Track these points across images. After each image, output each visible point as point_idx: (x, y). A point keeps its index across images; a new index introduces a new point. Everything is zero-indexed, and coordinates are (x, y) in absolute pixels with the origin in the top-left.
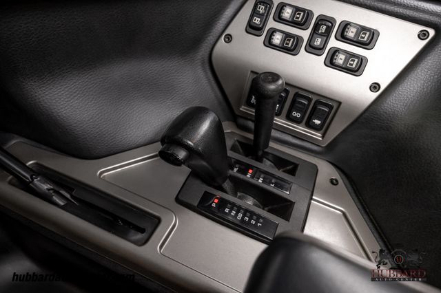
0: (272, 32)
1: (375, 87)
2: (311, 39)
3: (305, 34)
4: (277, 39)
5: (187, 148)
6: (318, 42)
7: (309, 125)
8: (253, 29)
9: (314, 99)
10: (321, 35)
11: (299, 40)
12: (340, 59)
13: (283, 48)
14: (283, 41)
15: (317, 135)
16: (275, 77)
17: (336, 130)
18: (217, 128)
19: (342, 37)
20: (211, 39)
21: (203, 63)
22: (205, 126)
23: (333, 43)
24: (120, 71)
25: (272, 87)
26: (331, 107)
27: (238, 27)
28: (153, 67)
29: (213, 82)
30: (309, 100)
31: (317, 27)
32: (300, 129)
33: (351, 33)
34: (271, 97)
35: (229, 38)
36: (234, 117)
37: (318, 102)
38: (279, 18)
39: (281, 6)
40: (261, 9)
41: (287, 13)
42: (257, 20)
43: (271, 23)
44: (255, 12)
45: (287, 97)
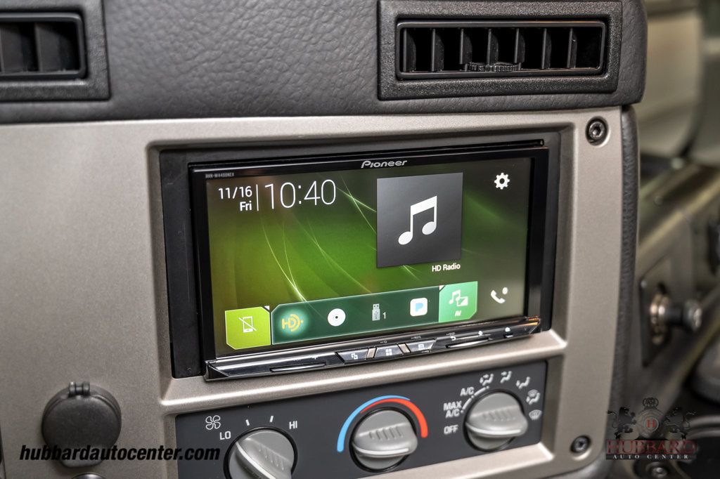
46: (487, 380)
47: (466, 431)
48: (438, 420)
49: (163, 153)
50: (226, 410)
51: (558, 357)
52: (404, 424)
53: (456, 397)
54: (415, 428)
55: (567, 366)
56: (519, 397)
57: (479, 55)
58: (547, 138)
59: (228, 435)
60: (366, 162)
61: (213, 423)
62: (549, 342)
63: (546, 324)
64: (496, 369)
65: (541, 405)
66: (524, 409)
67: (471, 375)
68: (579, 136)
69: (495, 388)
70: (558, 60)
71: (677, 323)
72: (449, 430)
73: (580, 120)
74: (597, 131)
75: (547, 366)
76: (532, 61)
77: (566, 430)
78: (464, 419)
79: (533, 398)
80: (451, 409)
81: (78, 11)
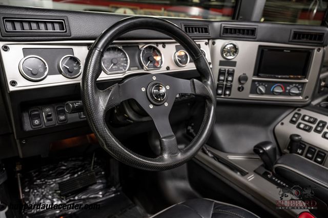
0: (300, 124)
2: (316, 128)
3: (314, 126)
4: (302, 126)
5: (264, 150)
6: (319, 129)
7: (316, 161)
8: (292, 122)
10: (320, 127)
11: (311, 127)
13: (303, 129)
14: (304, 127)
16: (298, 136)
21: (271, 131)
22: (269, 147)
23: (326, 130)
24: (241, 128)
25: (296, 138)
26: (325, 154)
27: (286, 121)
28: (252, 129)
30: (315, 150)
31: (319, 124)
35: (282, 124)
37: (319, 151)
38: (303, 119)
39: (305, 116)
40: (296, 116)
41: (307, 118)
42: (294, 119)
43: (300, 121)
44: (294, 117)
45: (305, 148)
46: (294, 85)
47: (289, 92)
48: (286, 89)
49: (260, 46)
50: (259, 81)
51: (305, 83)
52: (281, 88)
53: (289, 86)
54: (282, 89)
55: (307, 85)
56: (298, 89)
57: (303, 38)
59: (258, 85)
60: (285, 51)
61: (256, 83)
62: (306, 81)
63: (305, 78)
64: (296, 83)
65: (301, 91)
66: (299, 90)
67: (292, 83)
68: (316, 50)
69: (295, 86)
70: (315, 39)
71: (326, 86)
72: (287, 91)
73: (317, 48)
74: (319, 50)
75: (304, 84)
76: (311, 39)
77: (305, 94)
78: (289, 90)
79: (301, 89)
80: (288, 88)
81: (255, 28)
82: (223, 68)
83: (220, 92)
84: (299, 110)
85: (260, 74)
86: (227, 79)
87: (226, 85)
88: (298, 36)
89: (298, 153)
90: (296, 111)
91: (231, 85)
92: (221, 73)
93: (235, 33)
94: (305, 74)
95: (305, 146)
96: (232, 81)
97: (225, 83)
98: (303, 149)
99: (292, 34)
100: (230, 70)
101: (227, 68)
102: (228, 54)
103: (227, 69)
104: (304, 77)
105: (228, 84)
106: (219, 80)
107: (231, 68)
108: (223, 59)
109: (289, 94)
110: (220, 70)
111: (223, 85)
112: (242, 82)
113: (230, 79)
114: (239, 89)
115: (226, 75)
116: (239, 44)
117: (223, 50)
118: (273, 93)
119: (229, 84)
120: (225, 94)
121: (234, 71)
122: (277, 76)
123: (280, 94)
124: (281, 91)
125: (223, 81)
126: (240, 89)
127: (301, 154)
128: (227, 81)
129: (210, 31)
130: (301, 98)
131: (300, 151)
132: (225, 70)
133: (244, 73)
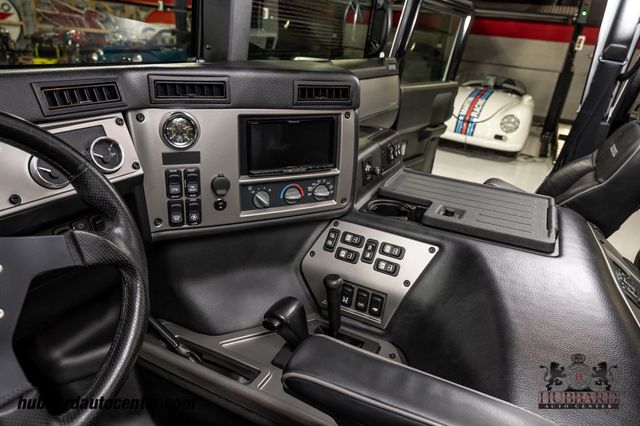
0: (340, 249)
1: (407, 283)
2: (364, 253)
3: (361, 251)
4: (343, 254)
5: (281, 320)
6: (368, 255)
7: (372, 313)
8: (328, 248)
9: (371, 293)
10: (370, 251)
11: (357, 254)
12: (382, 266)
13: (346, 259)
14: (347, 255)
15: (378, 321)
16: (336, 277)
17: (390, 313)
18: (301, 311)
19: (383, 252)
20: (301, 254)
21: (296, 269)
22: (292, 309)
23: (378, 255)
24: (239, 276)
25: (335, 283)
26: (382, 299)
27: (318, 247)
28: (262, 273)
29: (303, 283)
30: (368, 294)
31: (367, 246)
32: (366, 316)
33: (388, 249)
34: (335, 290)
35: (313, 254)
36: (318, 309)
37: (373, 295)
38: (344, 241)
39: (345, 234)
40: (332, 236)
41: (349, 238)
42: (330, 243)
43: (339, 244)
44: (329, 238)
45: (353, 292)
46: (319, 181)
47: (313, 195)
48: (306, 192)
49: (241, 117)
50: (254, 185)
51: (337, 175)
52: (297, 191)
53: (311, 185)
54: (301, 192)
55: (339, 178)
56: (327, 187)
57: (318, 95)
58: (335, 117)
59: (253, 192)
60: (289, 121)
61: (250, 188)
62: (336, 171)
63: (334, 167)
64: (321, 178)
65: (333, 190)
66: (329, 190)
67: (315, 179)
68: (342, 116)
69: (321, 184)
70: (337, 96)
71: (373, 172)
72: (309, 195)
73: (343, 113)
74: (347, 115)
75: (334, 177)
76: (330, 97)
77: (339, 196)
78: (313, 192)
79: (331, 187)
80: (310, 189)
81: (224, 82)
82: (173, 167)
83: (177, 218)
84: (336, 224)
85: (252, 172)
86: (186, 189)
87: (188, 202)
88: (307, 93)
89: (344, 304)
90: (332, 226)
91: (199, 201)
92: (171, 179)
93: (184, 93)
94: (332, 159)
95: (353, 289)
96: (198, 193)
97: (184, 198)
98: (350, 296)
99: (296, 91)
100: (190, 170)
101: (182, 167)
102: (180, 138)
103: (182, 170)
104: (332, 165)
105: (192, 200)
106: (169, 194)
107: (191, 167)
108: (168, 150)
109: (314, 199)
110: (167, 173)
111: (181, 202)
112: (219, 192)
113: (193, 188)
114: (217, 206)
115: (184, 182)
116: (197, 115)
117: (166, 131)
118: (286, 203)
119: (195, 200)
120: (190, 222)
121: (197, 171)
122: (285, 171)
123: (298, 202)
124: (298, 196)
125: (180, 194)
126: (220, 206)
127: (349, 305)
128: (188, 194)
129: (122, 94)
130: (333, 202)
131: (345, 300)
132: (179, 172)
133: (220, 173)
